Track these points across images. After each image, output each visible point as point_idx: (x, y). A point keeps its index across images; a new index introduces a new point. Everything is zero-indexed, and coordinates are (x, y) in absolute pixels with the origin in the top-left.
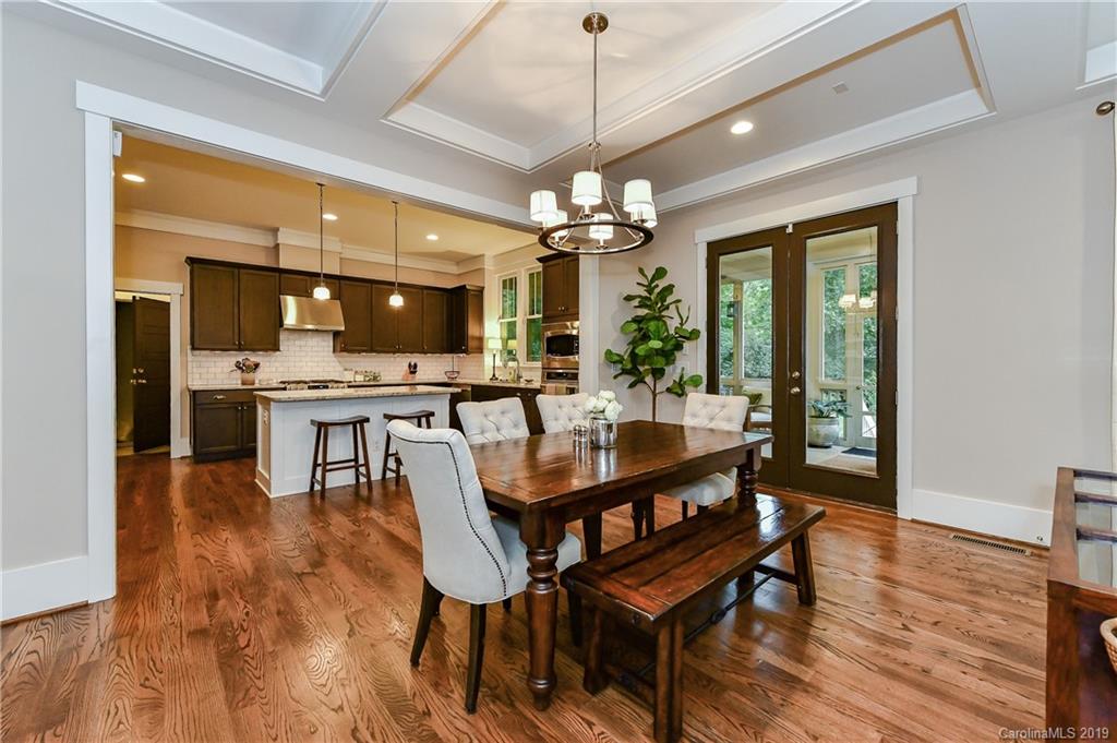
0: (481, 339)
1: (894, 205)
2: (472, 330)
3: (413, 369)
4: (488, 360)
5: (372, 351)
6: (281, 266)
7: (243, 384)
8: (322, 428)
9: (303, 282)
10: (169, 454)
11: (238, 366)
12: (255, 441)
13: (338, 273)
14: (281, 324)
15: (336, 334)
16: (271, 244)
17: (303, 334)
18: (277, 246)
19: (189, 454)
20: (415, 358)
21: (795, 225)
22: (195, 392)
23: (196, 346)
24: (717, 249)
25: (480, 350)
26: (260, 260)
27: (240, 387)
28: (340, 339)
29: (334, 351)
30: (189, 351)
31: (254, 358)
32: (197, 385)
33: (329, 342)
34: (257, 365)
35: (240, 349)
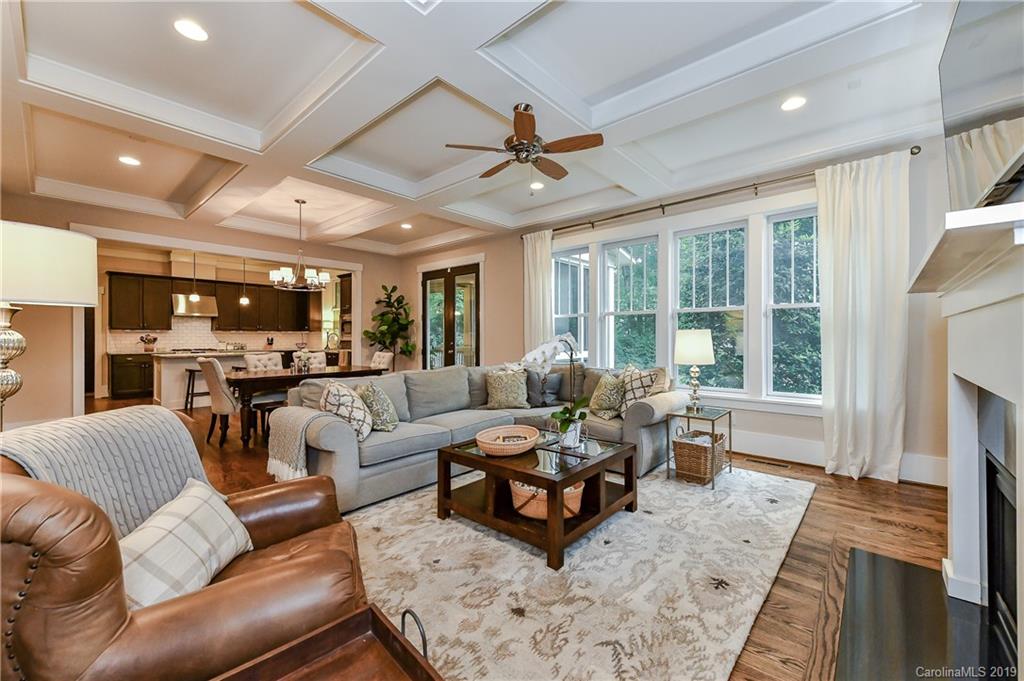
0: (320, 322)
1: (478, 264)
2: (313, 315)
3: (270, 342)
4: (324, 336)
5: (239, 329)
6: (173, 275)
7: (146, 350)
8: (192, 373)
9: (188, 285)
10: (93, 397)
11: (142, 339)
12: (152, 386)
13: (214, 279)
14: (173, 313)
15: (213, 319)
16: (166, 261)
17: (190, 320)
18: (170, 263)
19: (107, 395)
20: (272, 335)
21: (451, 269)
22: (113, 356)
23: (114, 326)
24: (427, 276)
25: (319, 329)
26: (158, 271)
27: (143, 352)
28: (215, 322)
29: (212, 329)
30: (108, 331)
31: (153, 335)
32: (113, 351)
33: (208, 324)
34: (155, 339)
35: (144, 328)
